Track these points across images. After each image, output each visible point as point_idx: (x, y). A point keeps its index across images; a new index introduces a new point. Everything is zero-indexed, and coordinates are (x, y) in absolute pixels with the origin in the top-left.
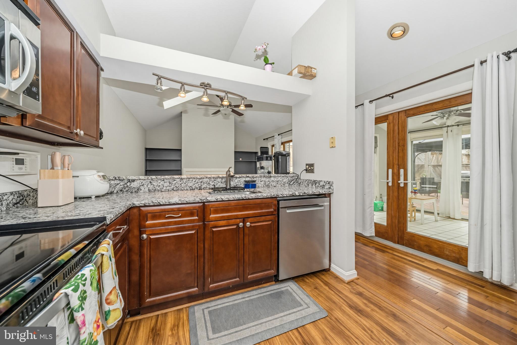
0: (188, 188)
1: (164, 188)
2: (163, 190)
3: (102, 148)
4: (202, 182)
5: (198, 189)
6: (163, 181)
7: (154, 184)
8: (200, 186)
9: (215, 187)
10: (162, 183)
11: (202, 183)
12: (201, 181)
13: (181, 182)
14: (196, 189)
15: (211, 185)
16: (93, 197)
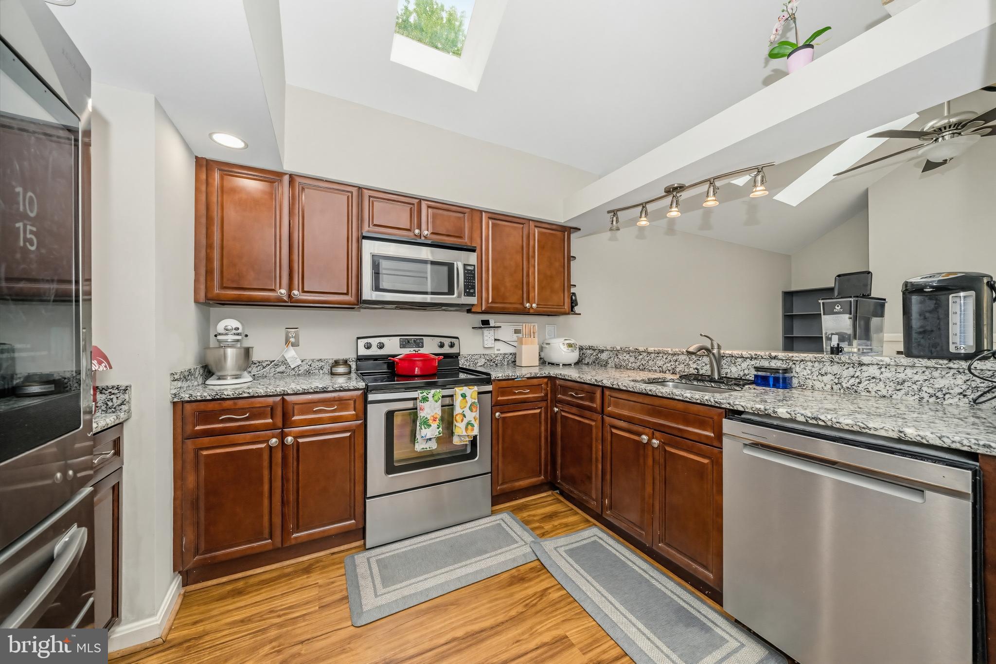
0: (657, 368)
1: (630, 365)
2: (628, 367)
3: (580, 314)
4: (676, 361)
5: (671, 372)
6: (629, 354)
7: (620, 357)
8: (673, 367)
9: (698, 372)
10: (628, 356)
11: (677, 363)
12: (675, 358)
13: (648, 358)
14: (668, 372)
15: (692, 369)
16: (561, 365)
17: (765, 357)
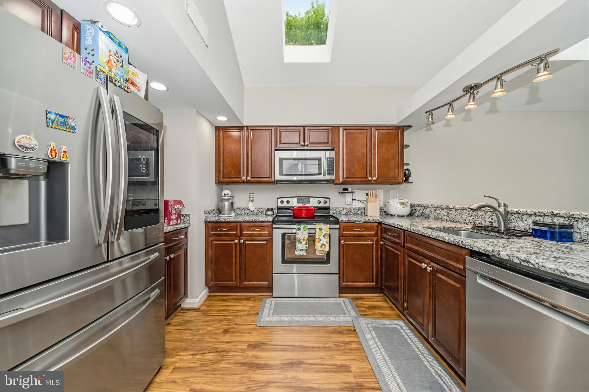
0: (462, 220)
1: (444, 218)
2: (443, 219)
3: (412, 183)
4: (476, 215)
5: (472, 224)
6: (443, 210)
7: (438, 212)
8: (474, 220)
9: (492, 225)
10: (442, 212)
11: (477, 217)
12: (475, 213)
13: (456, 213)
14: (470, 223)
15: (488, 222)
16: (396, 216)
17: (547, 214)
